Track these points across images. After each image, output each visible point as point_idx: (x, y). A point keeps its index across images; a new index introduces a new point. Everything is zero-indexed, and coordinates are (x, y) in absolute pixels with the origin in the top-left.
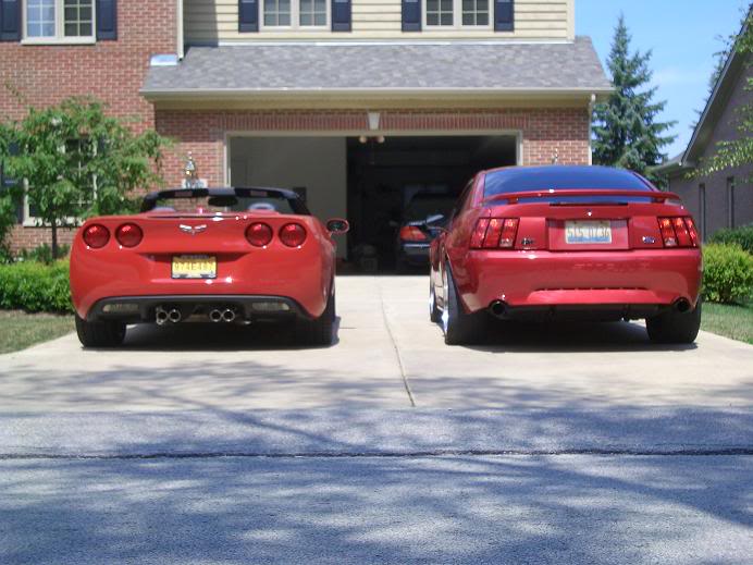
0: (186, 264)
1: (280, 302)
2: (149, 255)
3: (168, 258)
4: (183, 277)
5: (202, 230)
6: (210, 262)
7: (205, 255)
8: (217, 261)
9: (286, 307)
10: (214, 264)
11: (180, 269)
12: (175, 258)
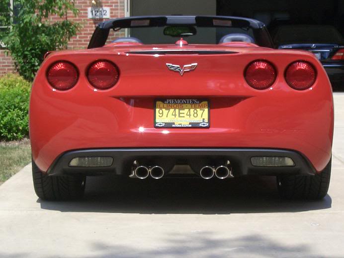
0: (172, 110)
1: (283, 156)
2: (127, 99)
3: (150, 102)
4: (168, 126)
5: (193, 70)
6: (201, 107)
7: (195, 100)
8: (210, 107)
9: (289, 162)
10: (206, 110)
11: (165, 116)
12: (158, 103)
